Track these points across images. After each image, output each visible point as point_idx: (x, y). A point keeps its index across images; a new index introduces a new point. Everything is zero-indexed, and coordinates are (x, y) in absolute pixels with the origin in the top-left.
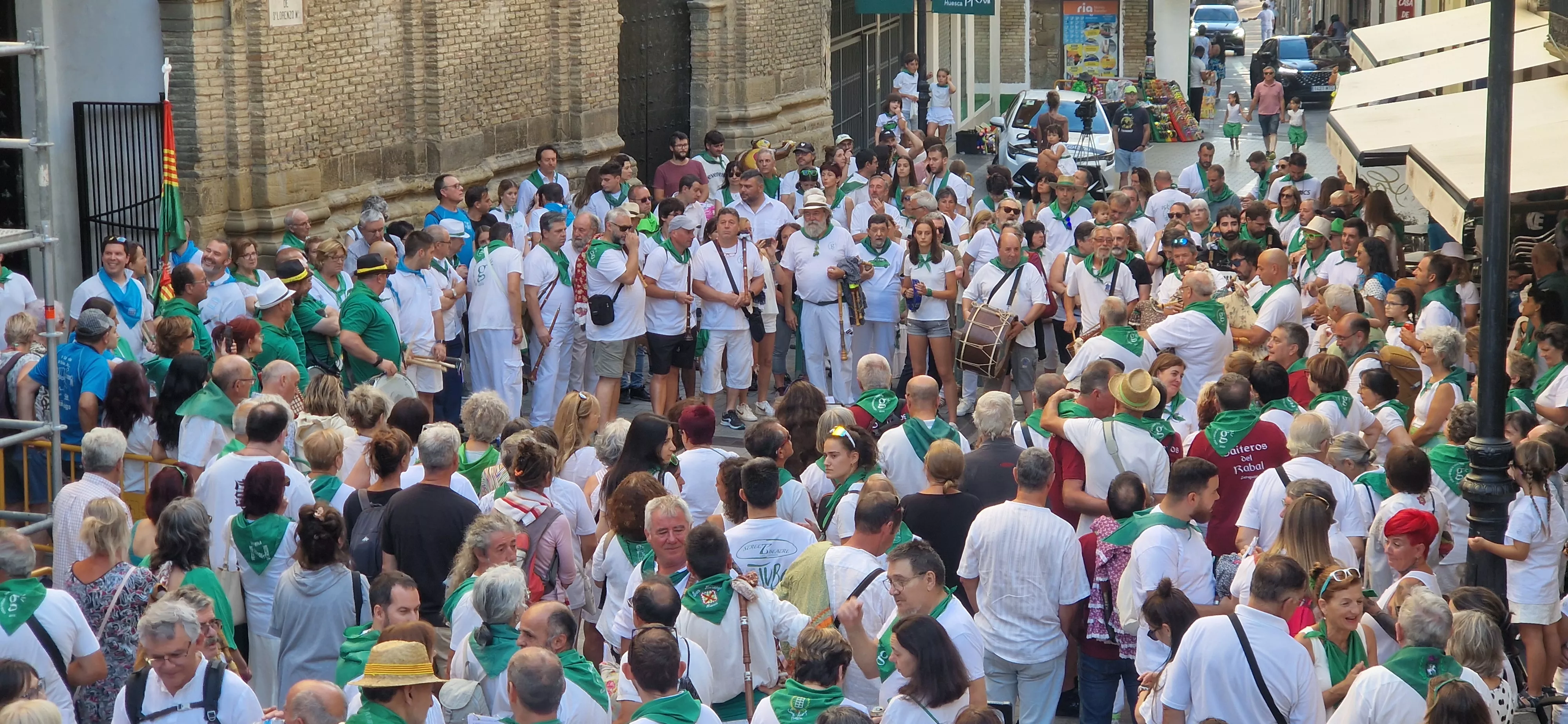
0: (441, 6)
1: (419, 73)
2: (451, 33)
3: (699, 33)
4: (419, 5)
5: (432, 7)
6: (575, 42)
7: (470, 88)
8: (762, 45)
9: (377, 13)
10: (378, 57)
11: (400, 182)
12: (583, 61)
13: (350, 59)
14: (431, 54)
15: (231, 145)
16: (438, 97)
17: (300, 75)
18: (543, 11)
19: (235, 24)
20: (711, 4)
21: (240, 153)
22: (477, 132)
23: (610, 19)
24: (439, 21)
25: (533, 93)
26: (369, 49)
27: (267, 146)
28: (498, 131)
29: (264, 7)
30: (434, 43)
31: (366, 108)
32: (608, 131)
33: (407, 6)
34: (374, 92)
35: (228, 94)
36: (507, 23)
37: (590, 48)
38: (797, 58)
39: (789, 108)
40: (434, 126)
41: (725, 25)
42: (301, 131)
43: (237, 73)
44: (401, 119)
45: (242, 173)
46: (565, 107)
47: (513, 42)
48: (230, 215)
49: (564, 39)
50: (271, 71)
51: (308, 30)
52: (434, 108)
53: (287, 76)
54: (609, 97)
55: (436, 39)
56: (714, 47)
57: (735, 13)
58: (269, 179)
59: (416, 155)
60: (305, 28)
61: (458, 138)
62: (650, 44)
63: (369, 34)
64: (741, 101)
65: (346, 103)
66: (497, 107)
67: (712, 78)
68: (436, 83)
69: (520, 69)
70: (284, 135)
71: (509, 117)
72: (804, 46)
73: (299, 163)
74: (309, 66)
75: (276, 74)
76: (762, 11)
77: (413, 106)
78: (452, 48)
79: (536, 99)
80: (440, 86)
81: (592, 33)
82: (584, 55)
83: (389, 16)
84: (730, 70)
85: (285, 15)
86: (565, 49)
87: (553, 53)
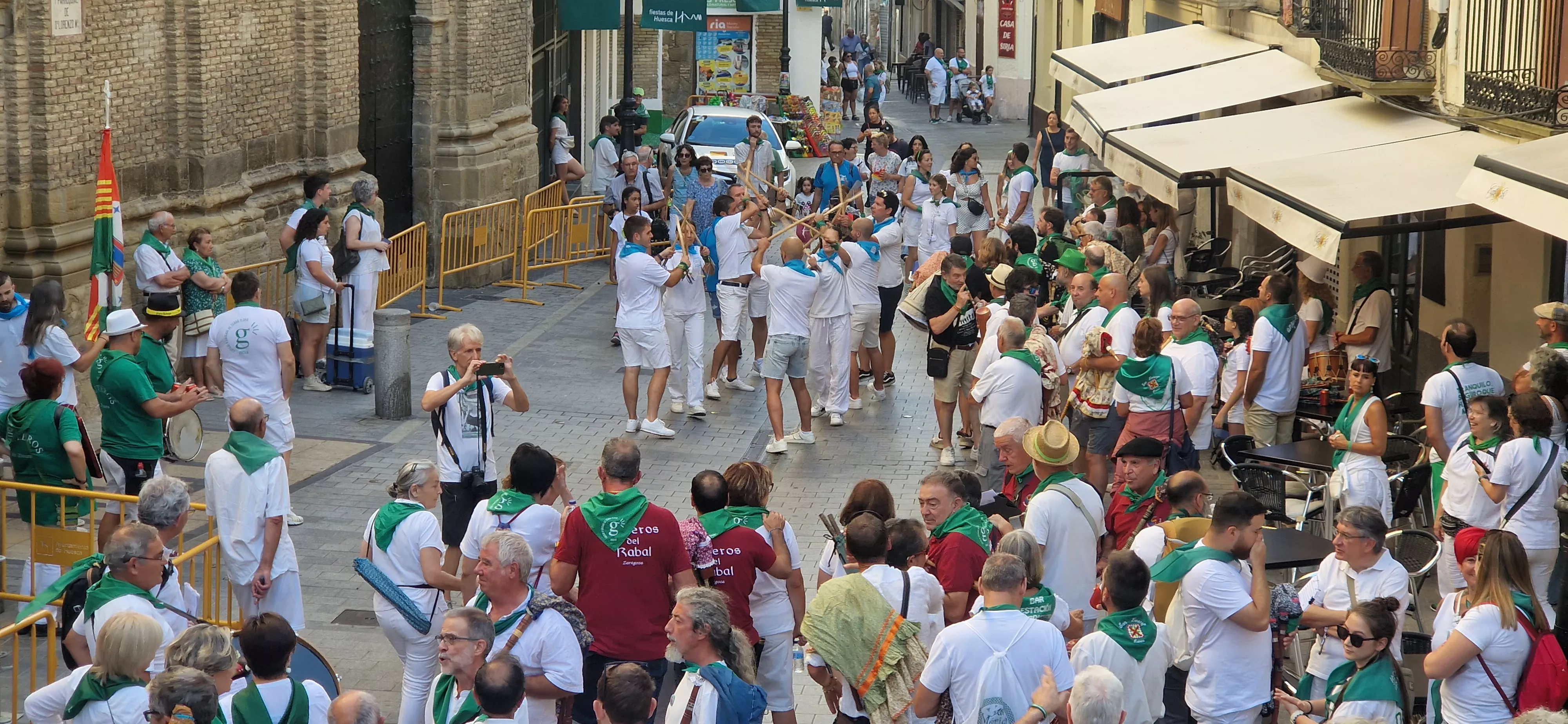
0: (205, 16)
1: (182, 86)
2: (214, 45)
3: (422, 48)
4: (183, 15)
5: (195, 17)
6: (320, 56)
7: (230, 101)
8: (480, 61)
9: (142, 23)
10: (143, 69)
11: (163, 199)
12: (329, 76)
13: (118, 71)
14: (194, 66)
15: (12, 160)
16: (201, 111)
17: (79, 87)
18: (288, 23)
19: (17, 33)
20: (434, 19)
21: (21, 168)
22: (236, 148)
23: (351, 32)
24: (203, 32)
25: (280, 108)
26: (135, 61)
27: (49, 161)
28: (250, 147)
29: (47, 16)
30: (197, 55)
31: (133, 122)
32: (350, 148)
33: (170, 16)
34: (139, 105)
35: (9, 106)
36: (258, 35)
37: (334, 62)
38: (506, 74)
39: (502, 125)
40: (197, 141)
41: (447, 40)
42: (79, 146)
43: (19, 84)
44: (164, 133)
45: (23, 189)
46: (310, 124)
47: (262, 55)
48: (11, 233)
49: (309, 53)
50: (52, 83)
51: (86, 41)
52: (197, 122)
53: (67, 88)
54: (351, 113)
55: (200, 51)
56: (436, 63)
57: (456, 28)
58: (51, 195)
59: (180, 171)
60: (84, 38)
61: (219, 153)
62: (378, 58)
63: (135, 44)
64: (462, 120)
65: (115, 117)
66: (249, 121)
67: (434, 94)
68: (200, 96)
69: (270, 83)
70: (64, 149)
71: (259, 133)
72: (512, 62)
73: (78, 179)
74: (87, 77)
75: (58, 86)
76: (481, 26)
77: (176, 120)
78: (214, 61)
79: (283, 114)
80: (204, 100)
81: (336, 46)
82: (330, 70)
83: (154, 26)
84: (451, 87)
85: (66, 24)
86: (310, 62)
87: (298, 66)
